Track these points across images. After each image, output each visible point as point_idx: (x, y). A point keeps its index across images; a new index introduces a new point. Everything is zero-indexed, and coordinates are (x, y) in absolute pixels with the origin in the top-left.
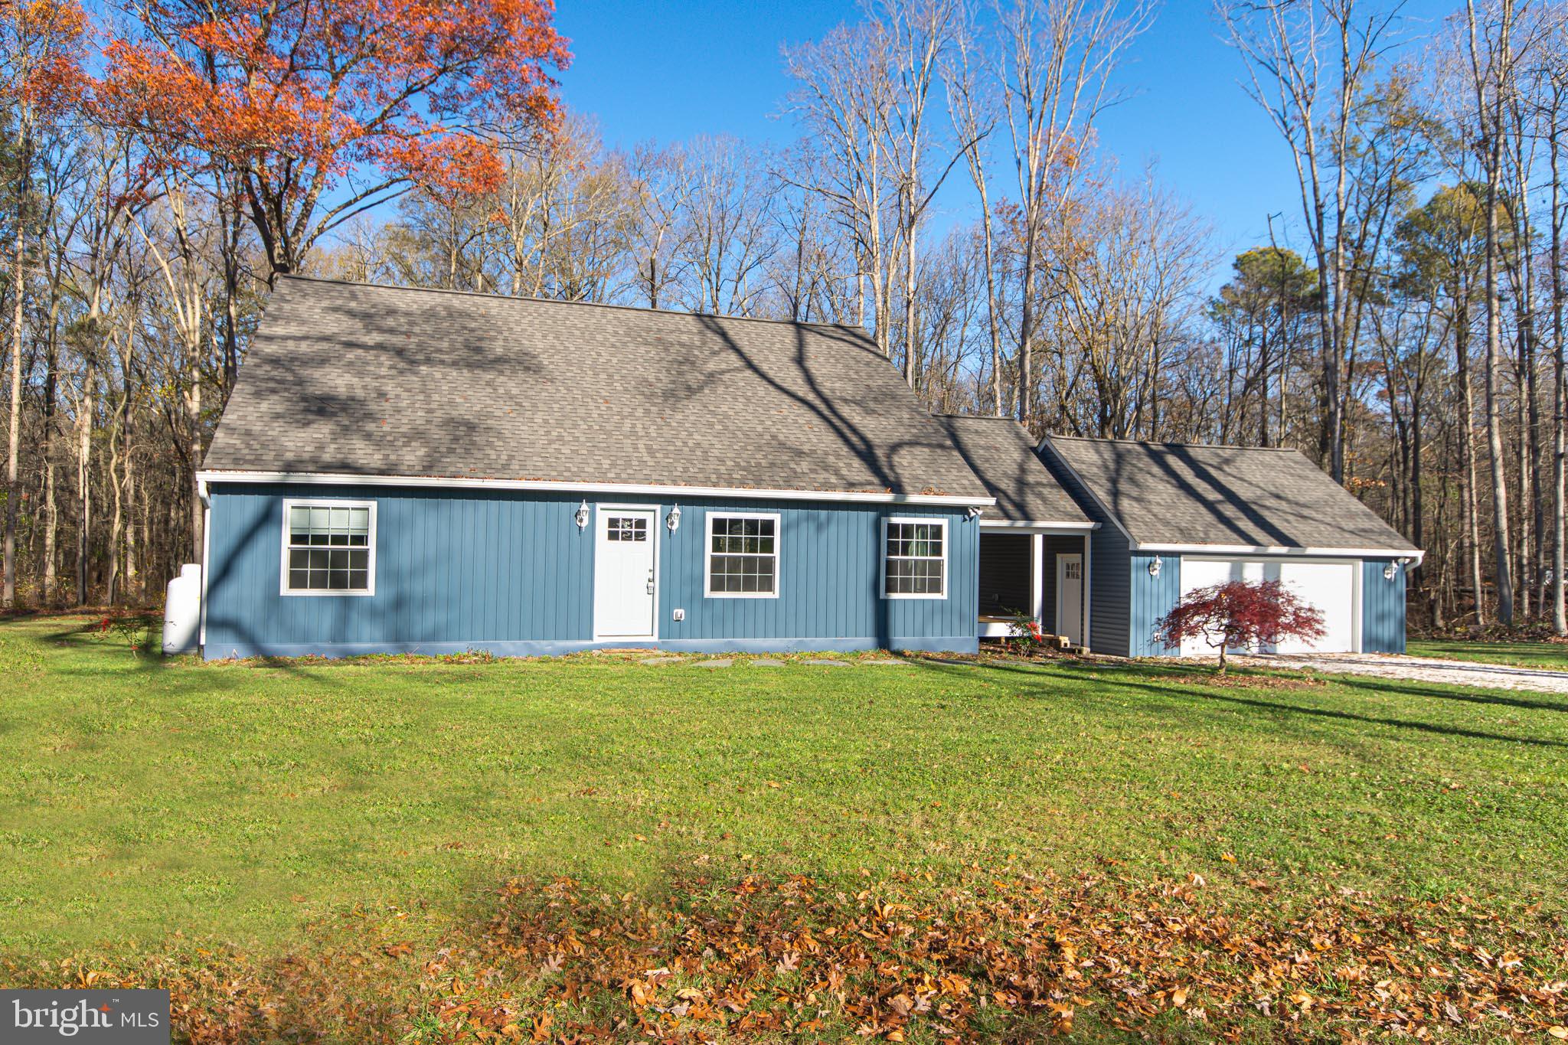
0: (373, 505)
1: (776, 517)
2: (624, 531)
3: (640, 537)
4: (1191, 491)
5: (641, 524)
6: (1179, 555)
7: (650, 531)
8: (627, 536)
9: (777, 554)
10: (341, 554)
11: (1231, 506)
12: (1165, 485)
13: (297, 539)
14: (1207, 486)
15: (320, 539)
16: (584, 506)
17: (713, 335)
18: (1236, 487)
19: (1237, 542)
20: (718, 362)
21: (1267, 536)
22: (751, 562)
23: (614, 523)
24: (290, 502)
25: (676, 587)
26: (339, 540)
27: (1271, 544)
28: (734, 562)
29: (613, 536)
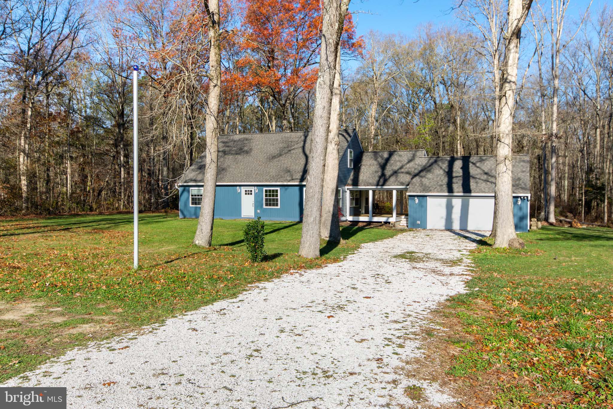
1: (278, 189)
2: (248, 193)
3: (251, 194)
4: (450, 174)
5: (251, 191)
6: (426, 196)
7: (253, 192)
8: (249, 194)
9: (279, 198)
10: (199, 198)
11: (461, 178)
12: (441, 172)
13: (192, 195)
14: (461, 171)
15: (195, 195)
16: (238, 188)
17: (303, 138)
18: (473, 170)
19: (444, 192)
20: (296, 146)
21: (461, 189)
22: (274, 200)
23: (246, 191)
24: (191, 188)
25: (258, 205)
26: (198, 195)
27: (458, 192)
28: (270, 199)
29: (246, 194)
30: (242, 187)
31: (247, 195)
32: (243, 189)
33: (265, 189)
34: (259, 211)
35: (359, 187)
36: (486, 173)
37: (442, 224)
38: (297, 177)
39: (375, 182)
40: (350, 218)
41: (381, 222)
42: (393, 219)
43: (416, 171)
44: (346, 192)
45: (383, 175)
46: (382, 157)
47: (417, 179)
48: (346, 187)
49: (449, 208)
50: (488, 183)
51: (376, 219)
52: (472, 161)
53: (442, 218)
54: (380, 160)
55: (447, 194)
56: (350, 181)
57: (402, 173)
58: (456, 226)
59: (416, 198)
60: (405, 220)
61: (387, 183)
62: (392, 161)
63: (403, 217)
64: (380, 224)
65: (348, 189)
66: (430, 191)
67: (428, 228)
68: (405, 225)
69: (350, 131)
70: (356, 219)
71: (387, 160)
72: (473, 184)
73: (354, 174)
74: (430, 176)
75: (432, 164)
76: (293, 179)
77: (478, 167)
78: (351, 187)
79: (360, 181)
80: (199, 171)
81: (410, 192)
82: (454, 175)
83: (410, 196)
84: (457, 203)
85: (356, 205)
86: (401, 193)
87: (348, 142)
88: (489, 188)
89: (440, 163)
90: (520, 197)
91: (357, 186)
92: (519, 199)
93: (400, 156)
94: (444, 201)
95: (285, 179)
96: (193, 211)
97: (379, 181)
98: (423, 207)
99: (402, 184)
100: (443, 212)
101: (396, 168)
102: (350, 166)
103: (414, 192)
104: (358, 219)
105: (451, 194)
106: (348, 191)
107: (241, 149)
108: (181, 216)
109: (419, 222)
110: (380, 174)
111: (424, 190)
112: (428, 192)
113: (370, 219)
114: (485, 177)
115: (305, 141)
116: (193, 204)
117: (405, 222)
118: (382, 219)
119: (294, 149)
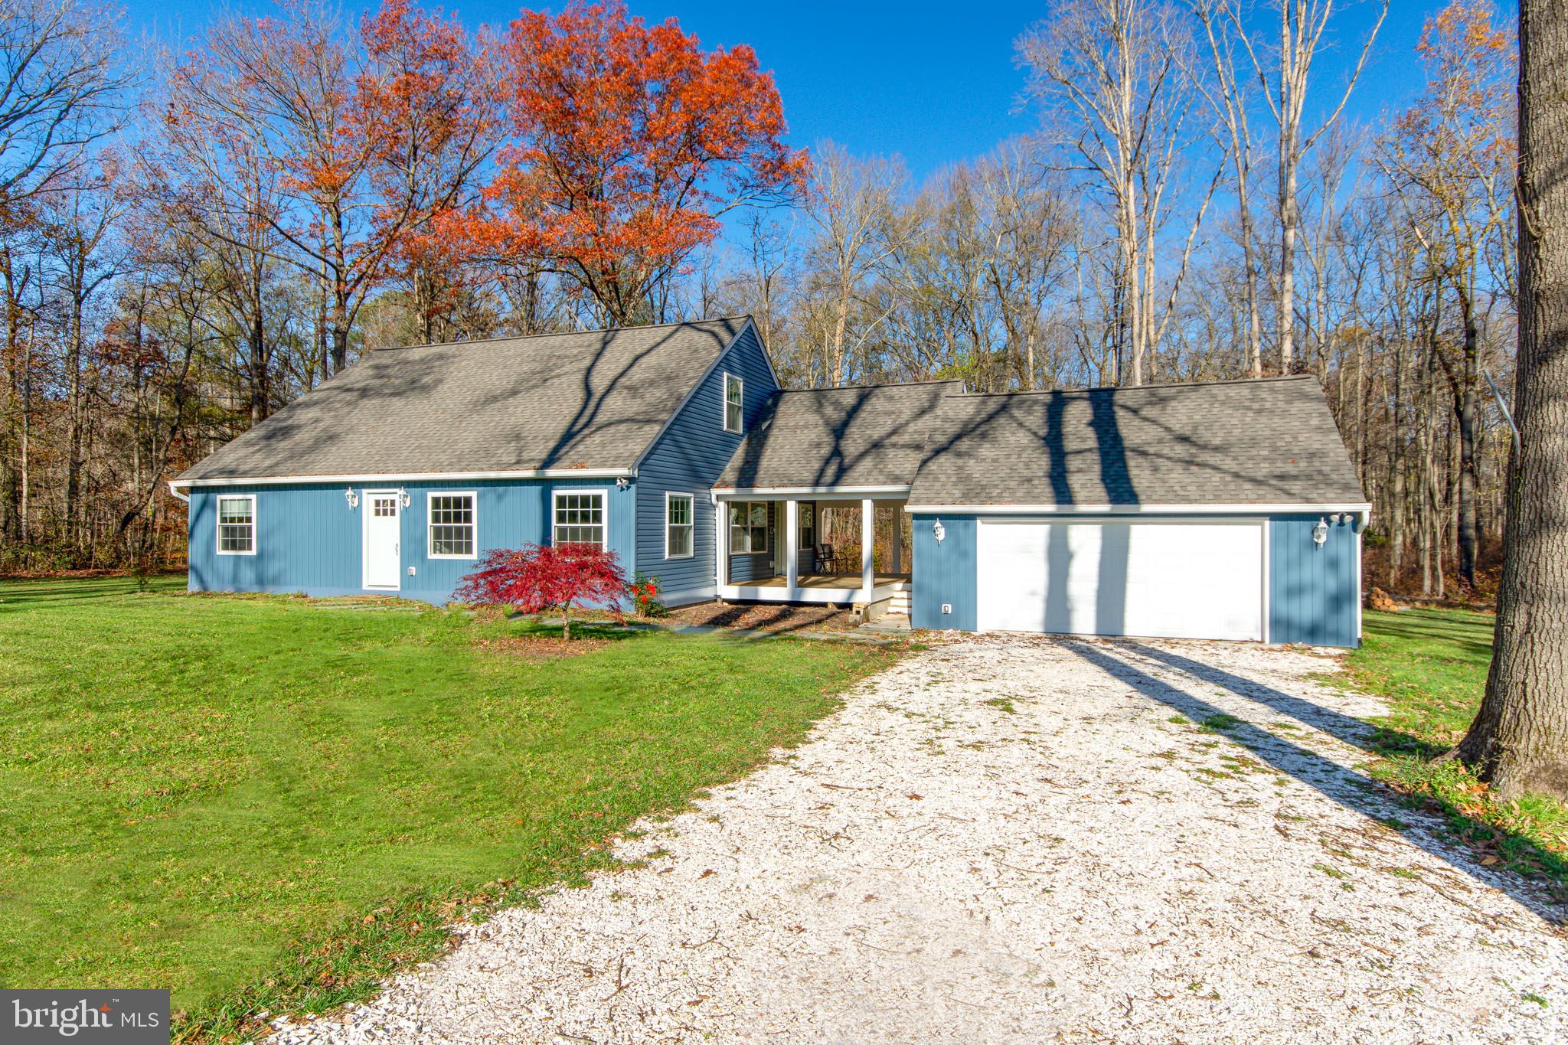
0: (253, 497)
1: (473, 494)
2: (383, 509)
3: (393, 513)
4: (1054, 441)
5: (393, 503)
6: (972, 517)
7: (397, 508)
8: (385, 513)
9: (474, 524)
10: (242, 529)
11: (1095, 457)
12: (1023, 438)
13: (224, 520)
14: (1090, 434)
15: (232, 520)
16: (350, 492)
17: (598, 346)
18: (1131, 430)
19: (1036, 500)
20: (567, 368)
21: (1100, 491)
22: (459, 530)
23: (377, 503)
24: (220, 497)
25: (411, 550)
26: (241, 520)
27: (1089, 501)
28: (448, 530)
29: (377, 513)
30: (365, 491)
31: (381, 517)
32: (369, 497)
33: (431, 494)
34: (413, 570)
35: (757, 491)
36: (1184, 439)
37: (1032, 618)
38: (533, 454)
39: (809, 476)
40: (732, 592)
41: (824, 605)
42: (864, 596)
43: (941, 439)
44: (714, 507)
45: (837, 452)
46: (836, 404)
47: (945, 463)
48: (715, 492)
49: (1059, 558)
50: (1194, 468)
51: (812, 595)
52: (1121, 402)
53: (1033, 593)
54: (829, 410)
55: (1051, 508)
56: (729, 473)
57: (894, 445)
58: (1084, 622)
59: (938, 524)
60: (905, 594)
61: (847, 478)
62: (864, 414)
63: (899, 586)
64: (823, 611)
65: (718, 497)
66: (990, 500)
67: (982, 627)
68: (905, 610)
69: (736, 324)
70: (749, 593)
71: (853, 411)
72: (1139, 474)
73: (747, 453)
74: (986, 451)
75: (991, 417)
76: (518, 462)
77: (1145, 419)
78: (731, 491)
79: (761, 473)
80: (264, 443)
81: (917, 502)
82: (1070, 444)
83: (918, 516)
84: (1086, 540)
85: (753, 549)
86: (889, 508)
87: (723, 347)
88: (1201, 486)
89: (1017, 413)
90: (1327, 516)
91: (752, 486)
92: (1323, 524)
93: (891, 398)
94: (1038, 534)
95: (494, 460)
96: (228, 570)
97: (822, 472)
98: (965, 554)
99: (896, 479)
100: (1038, 575)
101: (876, 434)
102: (732, 424)
103: (929, 502)
104: (757, 592)
105: (1066, 509)
106: (722, 505)
107: (413, 382)
108: (193, 585)
109: (949, 608)
110: (825, 450)
111: (966, 498)
112: (983, 503)
113: (793, 593)
114: (1180, 450)
115: (598, 355)
116: (226, 547)
117: (905, 603)
118: (832, 595)
119: (558, 376)
